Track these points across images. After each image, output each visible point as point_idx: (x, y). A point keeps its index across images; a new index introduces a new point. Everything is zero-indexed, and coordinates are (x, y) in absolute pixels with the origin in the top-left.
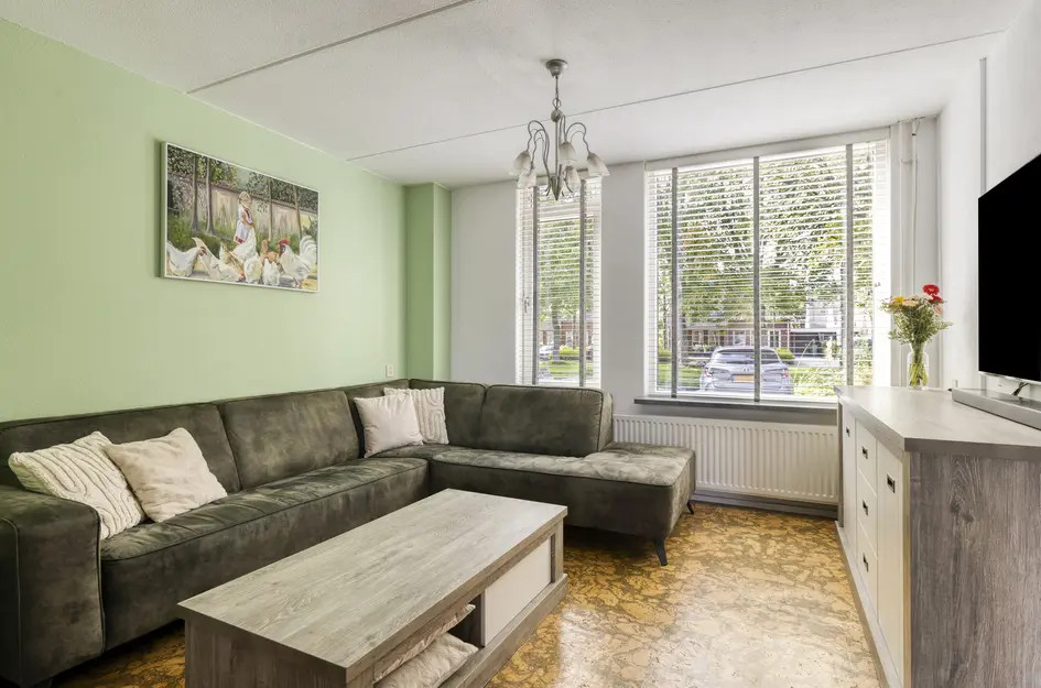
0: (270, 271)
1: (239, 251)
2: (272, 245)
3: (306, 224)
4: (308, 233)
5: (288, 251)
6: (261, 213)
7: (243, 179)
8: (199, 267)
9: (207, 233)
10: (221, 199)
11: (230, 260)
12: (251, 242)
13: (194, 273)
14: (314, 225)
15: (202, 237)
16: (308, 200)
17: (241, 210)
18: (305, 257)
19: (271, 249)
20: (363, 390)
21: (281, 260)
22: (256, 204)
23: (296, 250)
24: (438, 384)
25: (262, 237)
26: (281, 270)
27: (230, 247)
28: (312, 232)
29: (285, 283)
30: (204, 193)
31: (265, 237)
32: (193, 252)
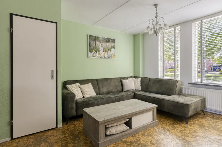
0: (106, 55)
1: (100, 52)
2: (107, 50)
3: (112, 45)
4: (113, 47)
5: (109, 51)
6: (104, 45)
7: (101, 39)
8: (94, 55)
9: (95, 49)
10: (97, 43)
11: (99, 54)
12: (102, 50)
13: (93, 56)
14: (114, 46)
15: (94, 50)
16: (113, 41)
17: (101, 44)
18: (112, 52)
19: (106, 51)
20: (124, 78)
21: (108, 53)
22: (103, 43)
23: (111, 51)
24: (140, 77)
25: (104, 49)
26: (108, 55)
27: (99, 52)
28: (114, 47)
29: (109, 57)
30: (94, 42)
31: (105, 49)
32: (93, 53)
